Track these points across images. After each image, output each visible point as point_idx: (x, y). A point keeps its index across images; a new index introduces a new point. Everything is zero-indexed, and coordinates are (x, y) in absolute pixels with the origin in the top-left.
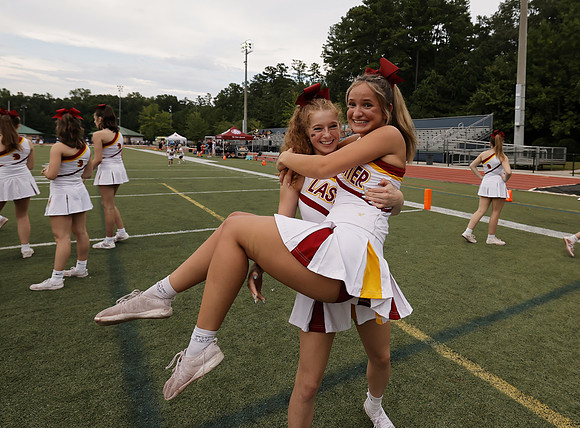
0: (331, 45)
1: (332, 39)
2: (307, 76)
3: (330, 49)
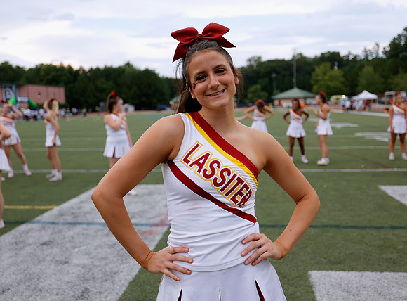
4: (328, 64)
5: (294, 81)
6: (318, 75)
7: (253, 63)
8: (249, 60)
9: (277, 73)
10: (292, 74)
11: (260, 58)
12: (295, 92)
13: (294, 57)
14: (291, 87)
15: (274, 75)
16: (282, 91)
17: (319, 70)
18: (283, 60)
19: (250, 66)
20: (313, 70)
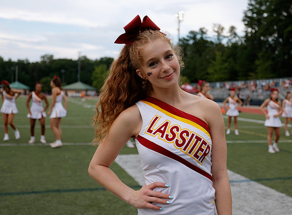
0: (251, 10)
1: (251, 5)
2: (225, 37)
3: (249, 14)
4: (105, 66)
5: (79, 76)
6: (97, 74)
7: (46, 59)
8: (43, 57)
9: (66, 69)
10: (77, 72)
11: (52, 56)
12: (79, 85)
13: (80, 58)
14: (75, 81)
15: (63, 71)
16: (69, 83)
17: (98, 70)
18: (71, 60)
19: (44, 62)
20: (94, 69)
